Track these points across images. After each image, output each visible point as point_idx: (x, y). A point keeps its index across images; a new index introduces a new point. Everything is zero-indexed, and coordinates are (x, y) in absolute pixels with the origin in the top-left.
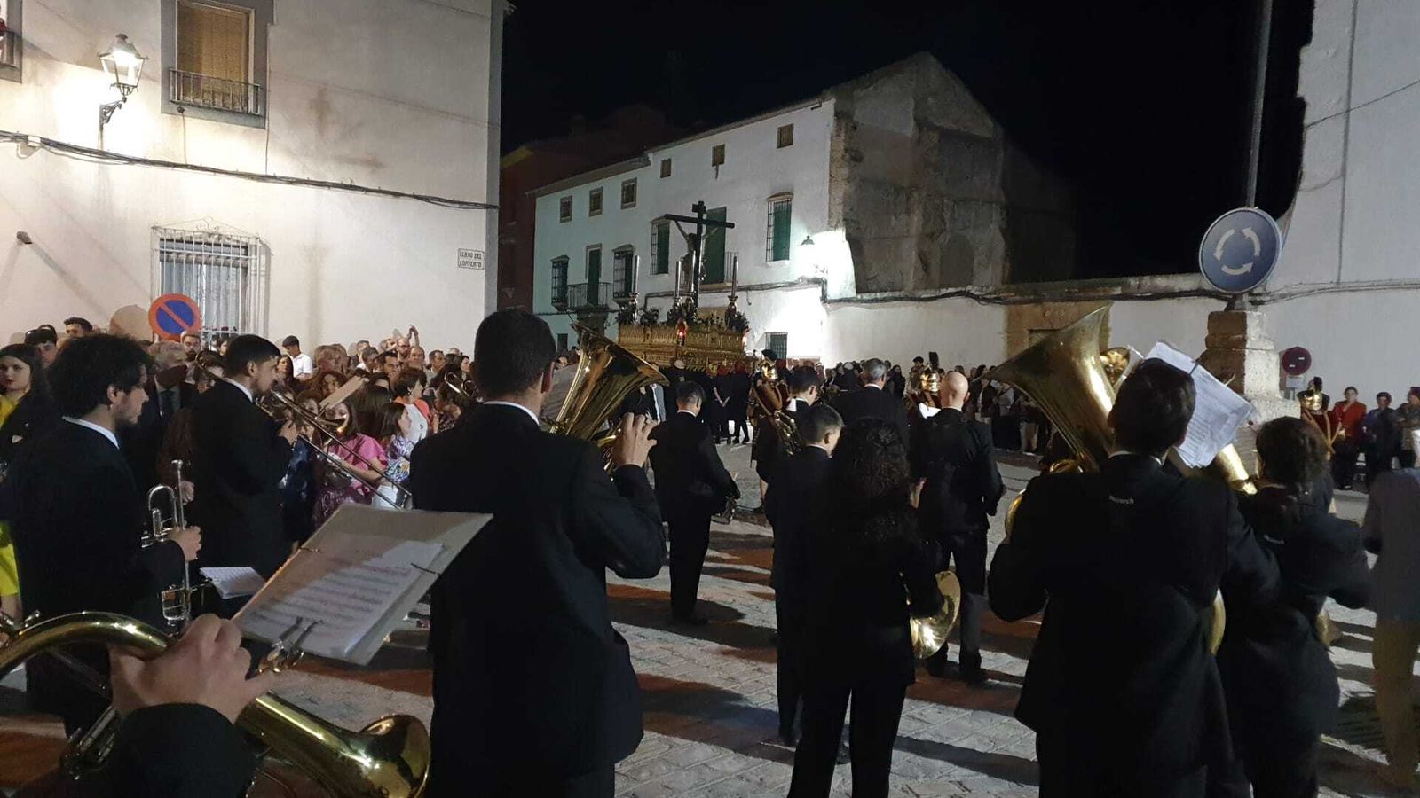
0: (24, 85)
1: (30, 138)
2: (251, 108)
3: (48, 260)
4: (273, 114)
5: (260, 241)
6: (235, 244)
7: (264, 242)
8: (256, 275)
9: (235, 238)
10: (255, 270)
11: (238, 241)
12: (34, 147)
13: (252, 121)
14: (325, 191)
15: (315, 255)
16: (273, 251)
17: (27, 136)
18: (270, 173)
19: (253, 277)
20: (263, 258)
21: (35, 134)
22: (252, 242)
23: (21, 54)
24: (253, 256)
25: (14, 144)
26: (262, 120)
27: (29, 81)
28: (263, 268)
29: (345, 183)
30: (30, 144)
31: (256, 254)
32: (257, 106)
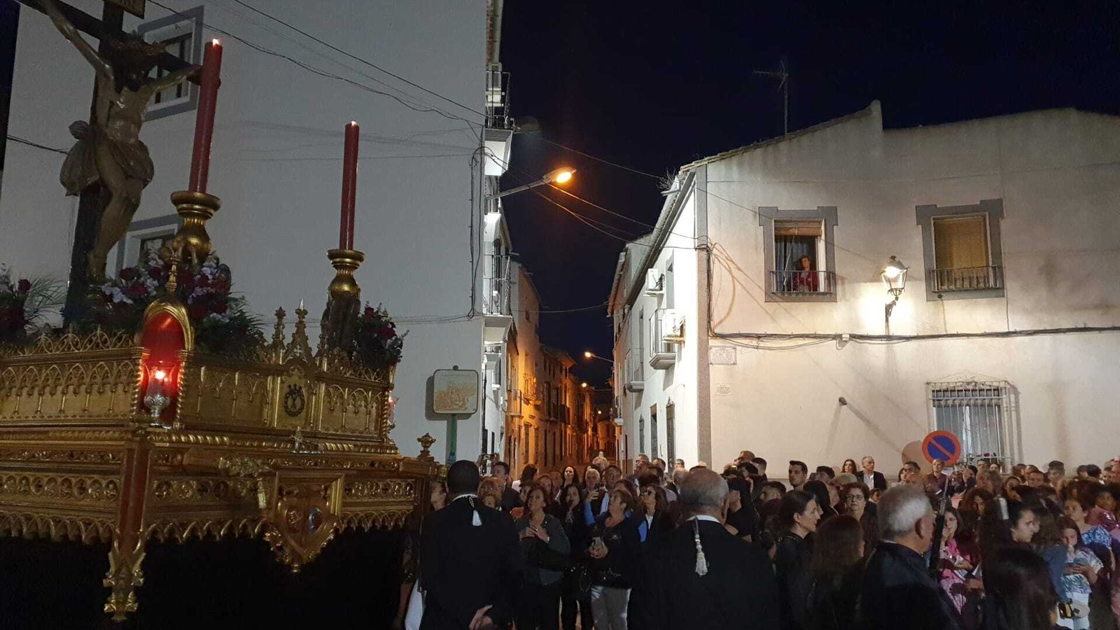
0: (839, 303)
1: (843, 336)
2: (992, 283)
3: (858, 414)
4: (1009, 284)
5: (1009, 383)
6: (989, 388)
7: (1012, 384)
8: (1007, 411)
9: (989, 384)
10: (1007, 407)
11: (990, 386)
12: (846, 341)
13: (994, 293)
14: (1061, 336)
15: (1056, 389)
16: (1019, 390)
17: (841, 335)
18: (1011, 330)
19: (1005, 413)
20: (1012, 397)
21: (846, 333)
22: (1002, 385)
23: (835, 284)
24: (1004, 396)
25: (834, 341)
26: (1000, 291)
27: (841, 301)
28: (1013, 405)
29: (1079, 327)
30: (844, 339)
31: (1006, 394)
32: (996, 282)
